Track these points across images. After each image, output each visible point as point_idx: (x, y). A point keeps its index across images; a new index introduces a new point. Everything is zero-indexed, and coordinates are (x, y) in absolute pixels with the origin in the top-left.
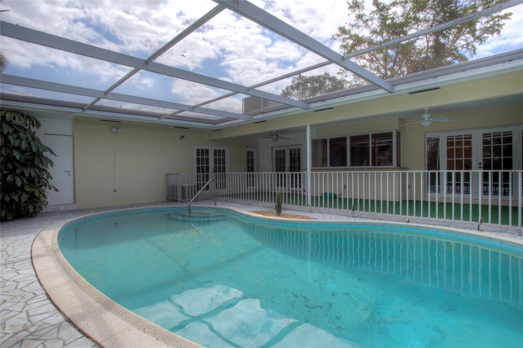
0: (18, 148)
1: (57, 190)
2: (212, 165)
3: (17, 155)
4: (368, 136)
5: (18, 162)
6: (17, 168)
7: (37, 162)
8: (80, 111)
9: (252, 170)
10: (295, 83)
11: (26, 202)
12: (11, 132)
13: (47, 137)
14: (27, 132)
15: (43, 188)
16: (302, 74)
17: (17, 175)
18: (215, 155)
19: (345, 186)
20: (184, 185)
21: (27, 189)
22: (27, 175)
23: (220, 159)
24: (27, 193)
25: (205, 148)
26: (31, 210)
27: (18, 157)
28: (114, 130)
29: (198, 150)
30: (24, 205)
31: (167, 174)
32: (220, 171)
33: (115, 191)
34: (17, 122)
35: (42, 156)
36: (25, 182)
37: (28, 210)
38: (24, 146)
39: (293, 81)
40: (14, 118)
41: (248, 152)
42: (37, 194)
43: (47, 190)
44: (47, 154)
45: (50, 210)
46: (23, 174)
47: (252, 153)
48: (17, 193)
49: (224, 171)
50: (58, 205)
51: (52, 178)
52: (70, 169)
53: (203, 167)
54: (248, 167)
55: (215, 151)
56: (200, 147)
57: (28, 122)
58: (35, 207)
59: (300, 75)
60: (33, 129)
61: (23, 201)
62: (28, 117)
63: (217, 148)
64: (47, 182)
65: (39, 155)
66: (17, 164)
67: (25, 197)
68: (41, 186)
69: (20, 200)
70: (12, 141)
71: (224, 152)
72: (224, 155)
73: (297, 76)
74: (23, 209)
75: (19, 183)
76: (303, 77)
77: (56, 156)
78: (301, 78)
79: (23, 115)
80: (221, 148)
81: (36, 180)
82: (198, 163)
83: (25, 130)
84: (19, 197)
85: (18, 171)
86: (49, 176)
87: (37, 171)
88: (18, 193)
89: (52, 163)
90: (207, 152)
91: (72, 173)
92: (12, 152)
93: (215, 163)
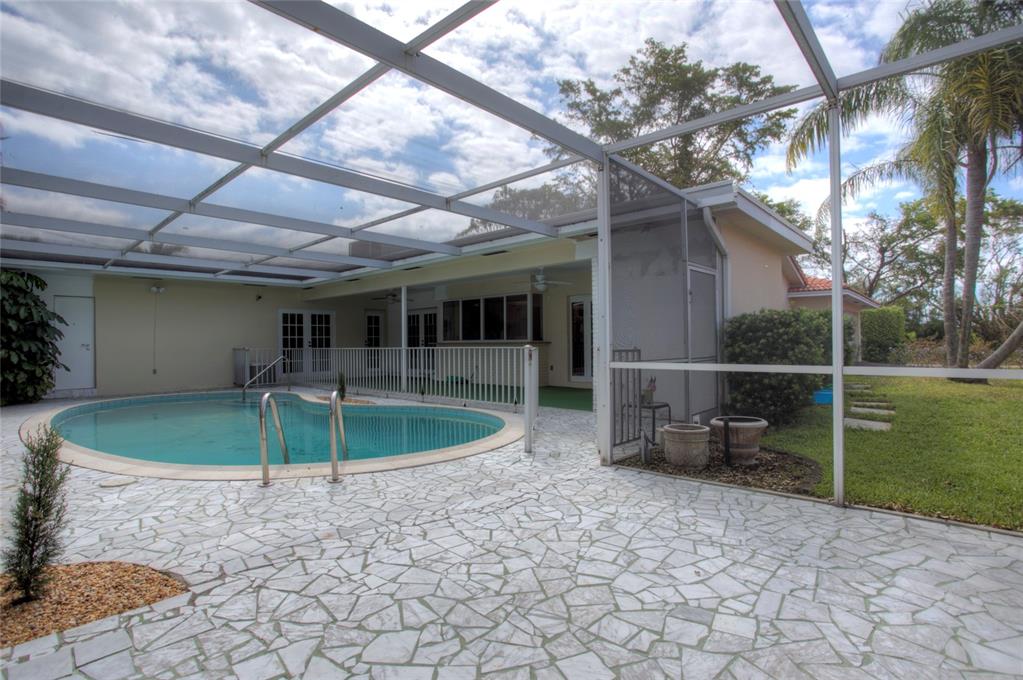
0: (16, 317)
1: (68, 369)
2: (307, 337)
3: (13, 325)
4: (502, 298)
5: (14, 333)
6: (13, 341)
7: (39, 333)
8: (100, 267)
9: (377, 345)
10: (498, 199)
11: (23, 383)
12: (7, 297)
13: (57, 299)
14: (28, 296)
15: (50, 366)
16: (509, 186)
17: (14, 350)
18: (313, 322)
19: (477, 367)
20: (254, 365)
21: (26, 367)
22: (26, 349)
23: (320, 329)
24: (26, 372)
25: (296, 312)
26: (31, 394)
27: (14, 328)
28: (154, 289)
29: (285, 316)
30: (22, 386)
31: (234, 350)
32: (321, 346)
33: (155, 372)
34: (15, 283)
35: (48, 325)
36: (23, 358)
37: (26, 393)
38: (23, 313)
39: (496, 197)
40: (12, 279)
41: (370, 318)
42: (38, 372)
43: (55, 370)
44: (55, 323)
45: (58, 395)
46: (20, 349)
47: (377, 318)
48: (11, 372)
49: (328, 345)
50: (71, 390)
51: (60, 354)
52: (89, 340)
53: (293, 340)
54: (370, 340)
55: (313, 317)
56: (289, 312)
57: (29, 284)
58: (36, 389)
59: (506, 188)
60: (37, 291)
61: (20, 382)
62: (31, 277)
63: (317, 313)
64: (56, 358)
65: (44, 325)
66: (13, 337)
67: (22, 377)
68: (46, 364)
69: (16, 381)
70: (8, 308)
71: (327, 317)
72: (328, 322)
73: (500, 189)
74: (19, 392)
75: (15, 359)
76: (511, 190)
77: (67, 325)
78: (506, 191)
79: (22, 275)
80: (324, 313)
81: (38, 356)
82: (285, 332)
83: (26, 293)
84: (15, 378)
85: (14, 345)
86: (56, 350)
87: (40, 346)
88: (13, 372)
89: (60, 334)
90: (300, 317)
91: (91, 347)
92: (7, 322)
93: (314, 334)
